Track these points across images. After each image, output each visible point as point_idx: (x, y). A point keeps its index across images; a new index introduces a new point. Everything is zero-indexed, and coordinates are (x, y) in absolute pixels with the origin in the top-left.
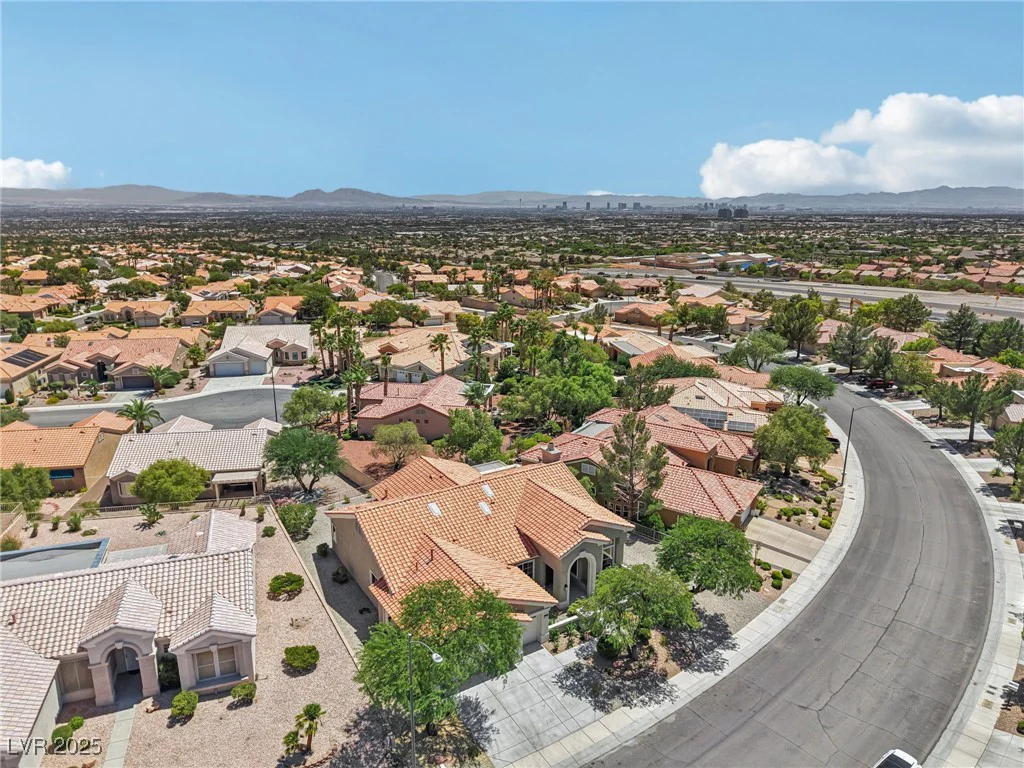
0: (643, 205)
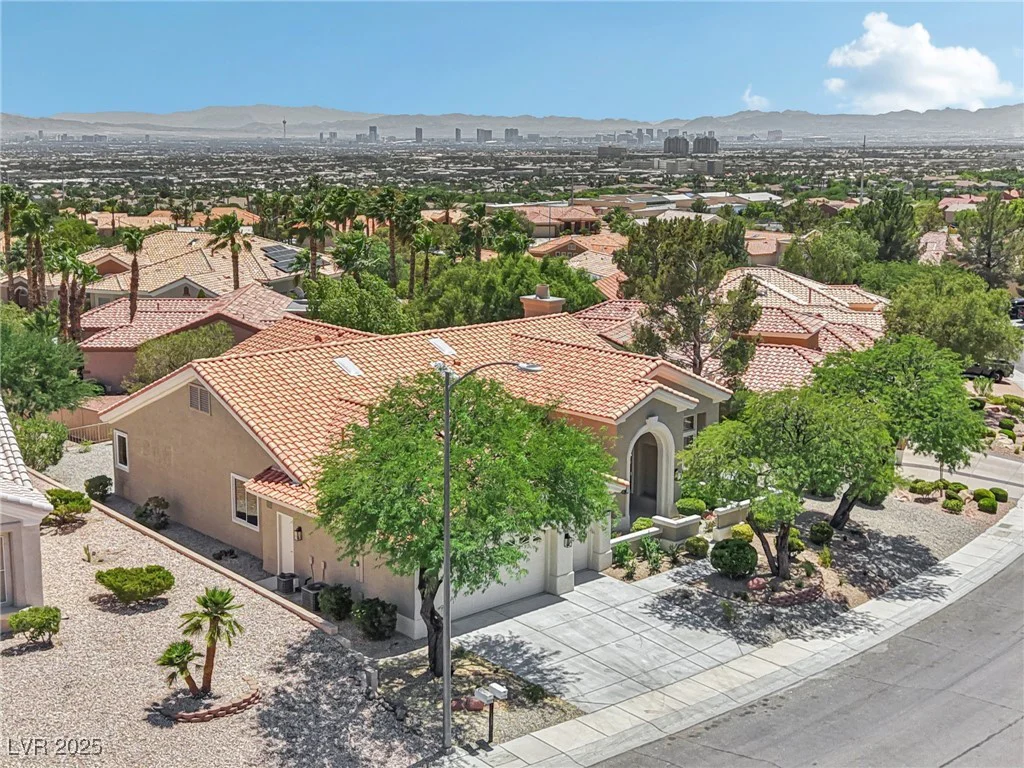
0: (523, 133)
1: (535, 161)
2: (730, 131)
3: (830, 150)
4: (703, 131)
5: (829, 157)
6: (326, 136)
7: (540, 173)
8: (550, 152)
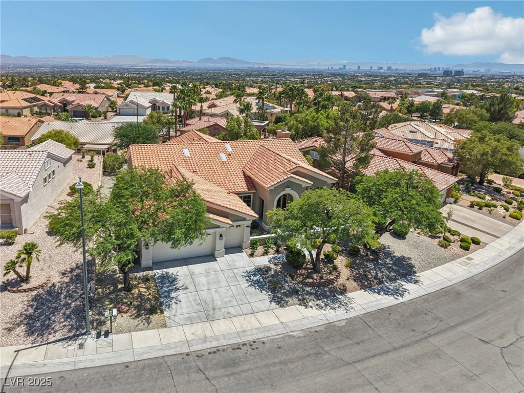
0: (393, 68)
1: (394, 77)
2: (470, 69)
3: (510, 76)
4: (459, 69)
5: (509, 78)
6: (330, 68)
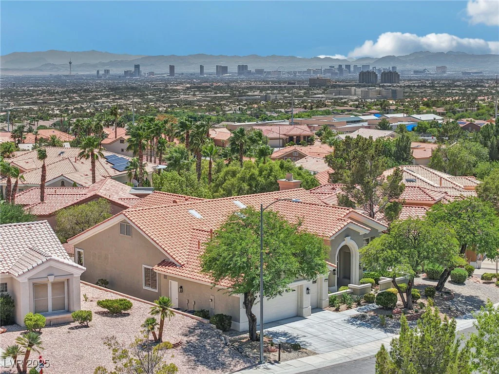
0: (252, 68)
6: (102, 72)
7: (266, 98)
8: (273, 82)
